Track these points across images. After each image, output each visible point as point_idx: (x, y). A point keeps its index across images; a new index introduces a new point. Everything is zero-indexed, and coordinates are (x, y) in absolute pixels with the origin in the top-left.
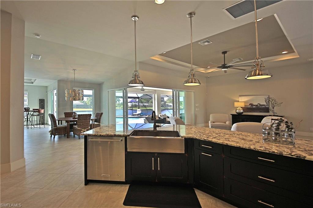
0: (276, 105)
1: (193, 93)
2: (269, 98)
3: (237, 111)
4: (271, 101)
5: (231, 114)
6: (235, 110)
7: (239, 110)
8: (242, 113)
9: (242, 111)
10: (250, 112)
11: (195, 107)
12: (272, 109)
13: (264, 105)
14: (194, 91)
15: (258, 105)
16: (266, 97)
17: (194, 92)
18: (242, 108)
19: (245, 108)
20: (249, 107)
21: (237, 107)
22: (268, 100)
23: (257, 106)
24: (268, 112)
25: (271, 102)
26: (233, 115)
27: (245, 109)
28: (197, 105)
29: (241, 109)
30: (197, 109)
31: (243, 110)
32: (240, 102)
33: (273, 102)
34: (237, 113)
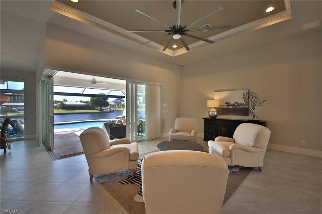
0: (257, 104)
1: (159, 88)
2: (249, 93)
3: (210, 113)
4: (251, 97)
5: (203, 118)
6: (208, 113)
7: (213, 111)
8: (216, 116)
9: (216, 113)
10: (226, 114)
11: (162, 108)
12: (252, 111)
13: (242, 104)
14: (161, 84)
15: (236, 104)
16: (245, 92)
17: (161, 86)
18: (216, 108)
19: (220, 108)
20: (225, 107)
21: (211, 108)
22: (248, 96)
23: (234, 105)
24: (247, 115)
25: (251, 100)
26: (205, 119)
27: (221, 110)
28: (165, 105)
29: (215, 110)
30: (164, 111)
31: (218, 112)
32: (216, 100)
33: (253, 99)
34: (210, 116)
